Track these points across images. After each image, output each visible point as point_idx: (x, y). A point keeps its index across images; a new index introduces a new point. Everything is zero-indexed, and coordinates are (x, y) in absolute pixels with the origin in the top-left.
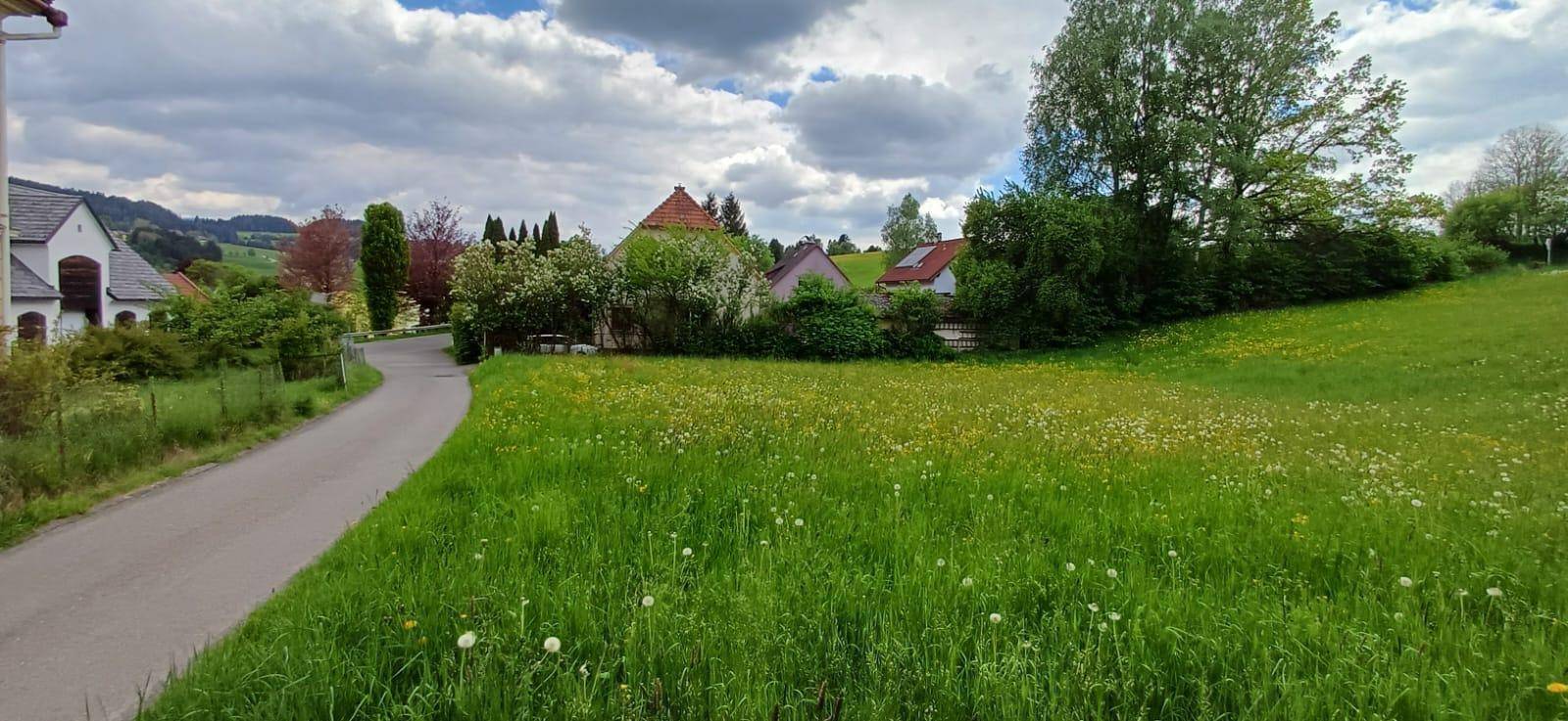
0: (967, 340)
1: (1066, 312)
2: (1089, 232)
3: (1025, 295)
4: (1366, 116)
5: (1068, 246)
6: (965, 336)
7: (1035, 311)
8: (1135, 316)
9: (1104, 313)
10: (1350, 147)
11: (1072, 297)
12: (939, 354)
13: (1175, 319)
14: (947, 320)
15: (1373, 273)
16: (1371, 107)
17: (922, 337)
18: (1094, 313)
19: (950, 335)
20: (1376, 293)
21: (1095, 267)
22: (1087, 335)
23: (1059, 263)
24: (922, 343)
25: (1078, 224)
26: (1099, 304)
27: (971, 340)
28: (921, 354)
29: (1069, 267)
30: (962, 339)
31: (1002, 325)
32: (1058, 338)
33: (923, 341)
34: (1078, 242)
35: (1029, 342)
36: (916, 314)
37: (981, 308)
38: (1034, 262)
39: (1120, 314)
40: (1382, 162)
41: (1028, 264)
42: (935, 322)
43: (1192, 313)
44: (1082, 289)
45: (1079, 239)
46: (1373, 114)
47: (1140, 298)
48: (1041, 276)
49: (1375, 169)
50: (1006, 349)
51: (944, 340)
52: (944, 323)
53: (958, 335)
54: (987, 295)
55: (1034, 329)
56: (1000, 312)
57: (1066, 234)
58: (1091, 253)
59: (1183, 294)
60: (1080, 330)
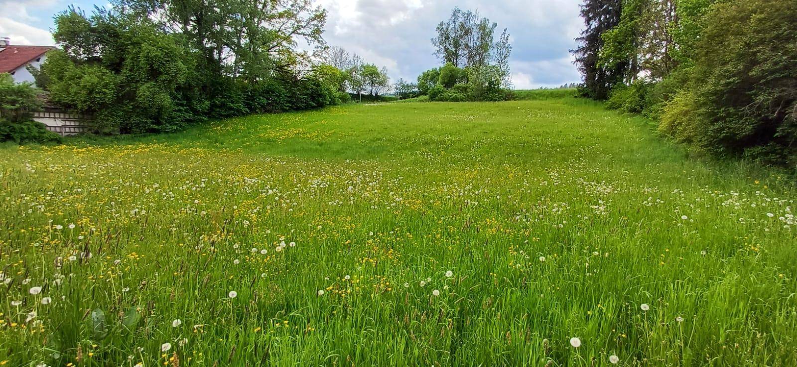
0: (70, 127)
1: (160, 108)
2: (175, 55)
3: (125, 95)
4: (313, 23)
5: (161, 63)
6: (68, 123)
7: (134, 107)
8: (205, 114)
9: (186, 111)
10: (307, 37)
11: (165, 99)
12: (42, 138)
13: (228, 116)
14: (48, 110)
15: (313, 99)
16: (313, 19)
17: (21, 123)
18: (180, 111)
19: (52, 122)
20: (313, 108)
21: (181, 80)
22: (176, 124)
23: (154, 73)
24: (22, 129)
25: (168, 49)
26: (182, 105)
27: (74, 127)
28: (22, 139)
29: (163, 77)
30: (64, 126)
31: (106, 115)
32: (155, 127)
33: (24, 127)
34: (168, 61)
35: (130, 128)
36: (13, 103)
37: (85, 102)
38: (131, 71)
39: (196, 112)
40: (318, 47)
41: (125, 71)
42: (34, 111)
43: (239, 113)
44: (171, 94)
45: (170, 59)
46: (315, 22)
47: (207, 103)
48: (138, 81)
49: (316, 50)
50: (109, 134)
51: (47, 126)
52: (44, 112)
53: (59, 123)
54: (91, 92)
55: (135, 119)
56: (103, 105)
57: (160, 54)
58: (178, 70)
59: (232, 102)
60: (171, 120)
